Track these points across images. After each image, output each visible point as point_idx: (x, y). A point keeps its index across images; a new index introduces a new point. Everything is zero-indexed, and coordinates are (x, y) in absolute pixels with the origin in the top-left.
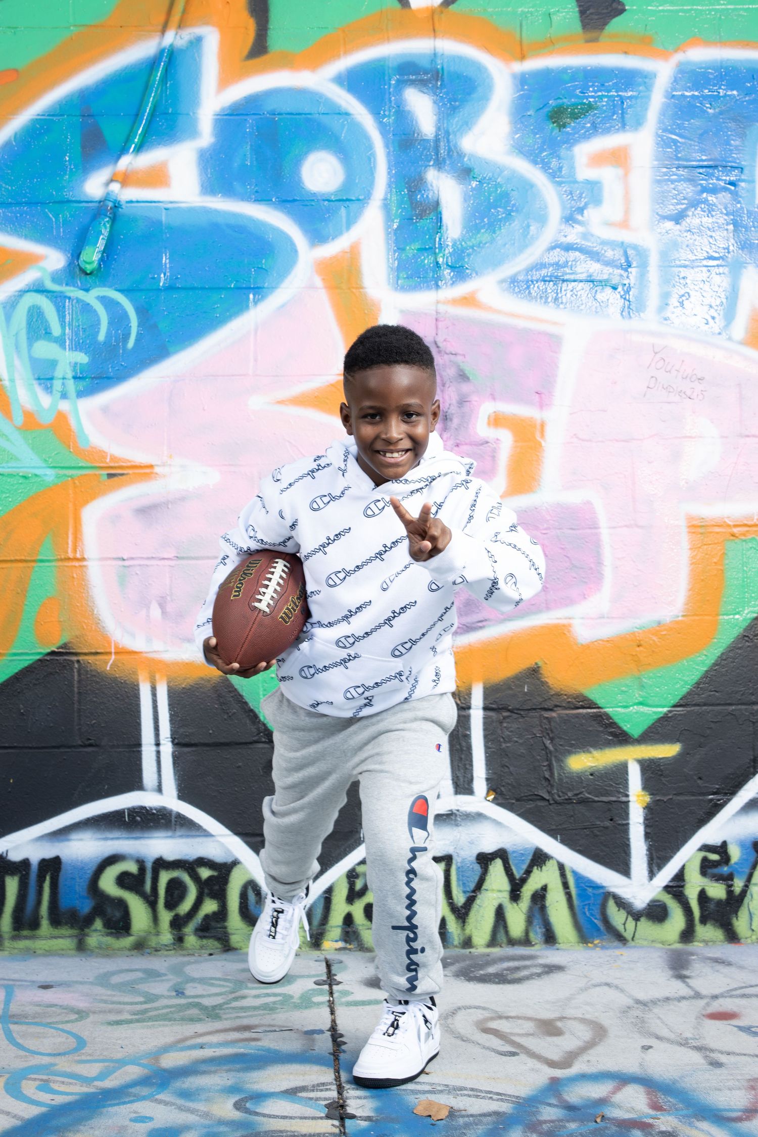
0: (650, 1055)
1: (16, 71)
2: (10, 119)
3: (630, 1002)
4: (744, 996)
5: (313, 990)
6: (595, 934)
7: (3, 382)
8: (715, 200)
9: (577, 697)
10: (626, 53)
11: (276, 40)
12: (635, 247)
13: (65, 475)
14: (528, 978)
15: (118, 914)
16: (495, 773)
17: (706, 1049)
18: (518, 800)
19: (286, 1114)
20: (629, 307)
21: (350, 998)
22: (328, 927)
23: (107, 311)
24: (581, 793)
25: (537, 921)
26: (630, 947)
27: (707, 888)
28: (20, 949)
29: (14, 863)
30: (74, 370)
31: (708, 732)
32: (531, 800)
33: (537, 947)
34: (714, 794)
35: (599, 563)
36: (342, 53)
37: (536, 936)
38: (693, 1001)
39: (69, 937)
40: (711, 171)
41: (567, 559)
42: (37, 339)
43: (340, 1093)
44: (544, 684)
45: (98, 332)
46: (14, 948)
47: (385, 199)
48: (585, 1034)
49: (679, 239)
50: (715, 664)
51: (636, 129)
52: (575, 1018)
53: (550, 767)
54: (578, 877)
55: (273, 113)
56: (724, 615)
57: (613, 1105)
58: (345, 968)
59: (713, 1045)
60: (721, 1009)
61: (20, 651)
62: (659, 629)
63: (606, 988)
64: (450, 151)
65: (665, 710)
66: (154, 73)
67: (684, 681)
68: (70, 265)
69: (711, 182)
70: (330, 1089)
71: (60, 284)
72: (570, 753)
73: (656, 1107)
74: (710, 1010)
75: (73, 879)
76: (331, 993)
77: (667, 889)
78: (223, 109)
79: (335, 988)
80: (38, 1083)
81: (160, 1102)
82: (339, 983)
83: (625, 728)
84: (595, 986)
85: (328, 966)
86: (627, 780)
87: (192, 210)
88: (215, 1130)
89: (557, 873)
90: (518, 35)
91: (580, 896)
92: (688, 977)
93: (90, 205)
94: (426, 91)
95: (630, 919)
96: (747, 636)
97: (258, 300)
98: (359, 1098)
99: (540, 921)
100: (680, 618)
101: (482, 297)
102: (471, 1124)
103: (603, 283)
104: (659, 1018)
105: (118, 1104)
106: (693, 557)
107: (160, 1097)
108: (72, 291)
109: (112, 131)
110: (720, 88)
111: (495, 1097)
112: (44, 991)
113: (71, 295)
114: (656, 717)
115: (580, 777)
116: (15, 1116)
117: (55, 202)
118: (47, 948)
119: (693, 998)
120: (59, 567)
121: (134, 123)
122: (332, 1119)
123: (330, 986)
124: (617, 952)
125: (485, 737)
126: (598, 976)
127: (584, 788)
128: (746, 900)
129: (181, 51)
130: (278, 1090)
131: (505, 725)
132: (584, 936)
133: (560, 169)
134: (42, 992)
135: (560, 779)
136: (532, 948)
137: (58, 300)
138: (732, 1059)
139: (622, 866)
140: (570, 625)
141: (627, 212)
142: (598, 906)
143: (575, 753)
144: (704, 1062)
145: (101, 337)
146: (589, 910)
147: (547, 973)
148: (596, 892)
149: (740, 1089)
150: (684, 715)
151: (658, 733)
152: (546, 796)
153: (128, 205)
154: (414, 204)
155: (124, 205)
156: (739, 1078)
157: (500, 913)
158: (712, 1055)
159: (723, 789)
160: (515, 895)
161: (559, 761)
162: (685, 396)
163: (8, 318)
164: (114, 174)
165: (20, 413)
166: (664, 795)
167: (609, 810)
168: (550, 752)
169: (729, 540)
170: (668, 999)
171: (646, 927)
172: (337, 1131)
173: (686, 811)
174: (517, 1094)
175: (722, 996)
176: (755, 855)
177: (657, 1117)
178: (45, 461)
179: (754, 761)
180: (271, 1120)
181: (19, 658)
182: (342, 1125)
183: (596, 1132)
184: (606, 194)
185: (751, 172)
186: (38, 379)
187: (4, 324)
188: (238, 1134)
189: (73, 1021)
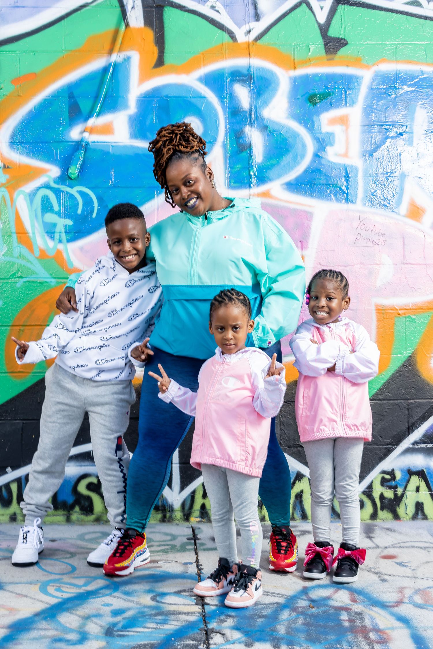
1: (35, 74)
2: (32, 98)
4: (400, 547)
5: (187, 542)
7: (29, 234)
8: (391, 143)
10: (347, 66)
11: (168, 58)
12: (351, 167)
13: (61, 282)
15: (87, 504)
17: (379, 573)
18: (288, 447)
19: (176, 603)
20: (347, 198)
21: (205, 547)
22: (193, 511)
23: (82, 199)
25: (298, 508)
27: (384, 492)
30: (65, 229)
31: (385, 413)
32: (295, 447)
33: (298, 521)
34: (388, 445)
36: (202, 65)
37: (297, 516)
38: (375, 549)
39: (62, 515)
40: (390, 127)
42: (47, 212)
45: (78, 209)
47: (224, 142)
49: (373, 163)
50: (389, 380)
51: (352, 106)
55: (167, 97)
56: (394, 354)
57: (333, 600)
58: (202, 531)
59: (383, 571)
60: (388, 554)
61: (38, 371)
64: (257, 117)
66: (106, 75)
67: (373, 388)
68: (63, 174)
71: (58, 184)
73: (354, 600)
74: (383, 554)
76: (195, 544)
77: (364, 493)
78: (141, 95)
79: (197, 541)
80: (55, 588)
81: (115, 597)
82: (199, 539)
85: (193, 530)
87: (125, 147)
88: (143, 610)
90: (293, 57)
92: (373, 537)
93: (72, 143)
94: (245, 85)
96: (406, 366)
97: (159, 193)
99: (300, 508)
101: (273, 193)
102: (264, 608)
103: (335, 186)
105: (95, 598)
106: (378, 325)
107: (116, 594)
108: (64, 188)
109: (85, 105)
110: (396, 84)
111: (276, 595)
113: (64, 190)
116: (46, 603)
117: (55, 142)
118: (51, 521)
119: (375, 548)
121: (95, 102)
122: (198, 605)
123: (195, 540)
128: (404, 499)
129: (120, 64)
130: (171, 591)
133: (313, 126)
134: (52, 543)
136: (295, 522)
137: (57, 192)
138: (392, 578)
141: (347, 149)
144: (378, 579)
145: (79, 211)
147: (303, 535)
149: (394, 592)
153: (93, 144)
154: (238, 144)
155: (91, 144)
156: (395, 587)
158: (382, 576)
159: (392, 442)
162: (375, 243)
163: (31, 201)
164: (86, 128)
165: (38, 250)
169: (397, 317)
172: (201, 611)
173: (374, 453)
174: (287, 594)
175: (389, 547)
176: (409, 476)
177: (354, 605)
178: (51, 274)
179: (409, 428)
180: (169, 606)
181: (37, 374)
182: (203, 608)
183: (324, 612)
184: (337, 140)
185: (411, 128)
186: (47, 233)
187: (29, 204)
188: (154, 612)
189: (68, 558)
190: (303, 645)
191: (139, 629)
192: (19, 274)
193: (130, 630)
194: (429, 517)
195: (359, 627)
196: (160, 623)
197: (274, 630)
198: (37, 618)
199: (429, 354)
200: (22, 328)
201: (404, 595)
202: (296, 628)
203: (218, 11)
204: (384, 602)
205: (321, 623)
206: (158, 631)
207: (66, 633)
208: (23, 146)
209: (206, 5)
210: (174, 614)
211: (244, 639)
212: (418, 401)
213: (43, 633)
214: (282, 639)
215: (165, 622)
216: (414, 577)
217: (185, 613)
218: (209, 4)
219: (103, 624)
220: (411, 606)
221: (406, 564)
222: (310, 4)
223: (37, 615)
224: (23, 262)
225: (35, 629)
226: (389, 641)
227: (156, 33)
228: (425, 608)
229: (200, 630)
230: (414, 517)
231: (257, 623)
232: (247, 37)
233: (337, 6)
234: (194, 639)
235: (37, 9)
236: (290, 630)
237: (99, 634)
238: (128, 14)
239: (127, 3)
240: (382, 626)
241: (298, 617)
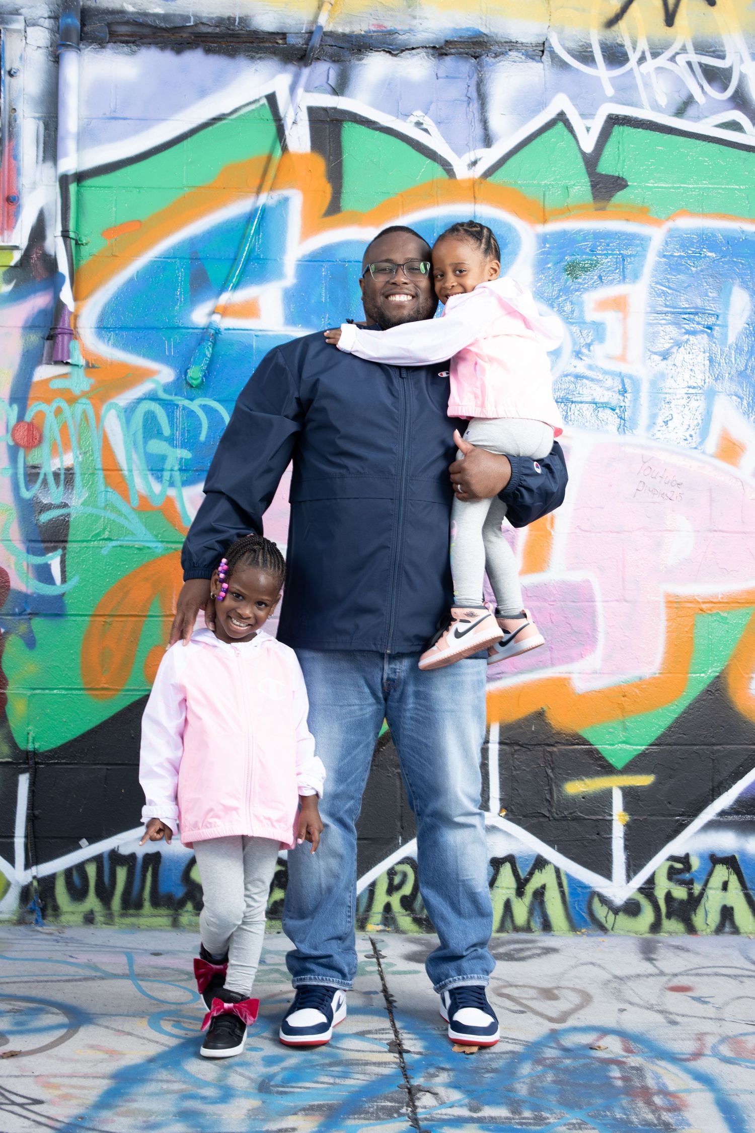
0: (625, 1015)
1: (139, 221)
2: (133, 260)
3: (609, 977)
4: (697, 975)
5: (365, 962)
6: (583, 924)
7: (124, 472)
8: (695, 340)
9: (574, 735)
10: (627, 220)
11: (348, 202)
12: (631, 377)
13: (171, 548)
14: (530, 957)
16: (506, 795)
17: (666, 1012)
18: (524, 816)
19: (359, 1049)
20: (624, 425)
21: (394, 969)
22: (371, 913)
23: (207, 417)
24: (574, 812)
25: (537, 913)
26: (610, 936)
27: (672, 891)
28: (127, 925)
29: (124, 856)
30: (180, 464)
31: (677, 766)
32: (534, 817)
33: (536, 933)
34: (680, 815)
35: (594, 629)
36: (400, 213)
37: (536, 925)
38: (658, 977)
39: (166, 916)
40: (692, 316)
41: (569, 626)
42: (151, 438)
43: (396, 1036)
44: (548, 724)
45: (200, 433)
46: (122, 924)
48: (576, 999)
49: (666, 371)
50: (684, 713)
51: (634, 282)
52: (568, 988)
53: (551, 792)
54: (570, 878)
55: (344, 261)
56: (692, 673)
57: (597, 1049)
58: (387, 946)
59: (671, 1010)
60: (679, 984)
61: (132, 688)
62: (641, 684)
63: (591, 966)
65: (643, 748)
66: (250, 227)
67: (658, 725)
68: (178, 379)
69: (693, 326)
70: (389, 1033)
71: (171, 394)
72: (567, 780)
73: (628, 1050)
74: (671, 984)
75: (170, 870)
76: (379, 965)
77: (641, 890)
78: (304, 256)
79: (381, 960)
80: (172, 1022)
82: (384, 957)
83: (611, 762)
84: (582, 964)
85: (373, 944)
86: (611, 803)
87: (276, 337)
88: (310, 1057)
89: (554, 875)
90: (542, 203)
91: (571, 894)
92: (655, 960)
93: (195, 331)
95: (611, 913)
96: (710, 691)
98: (411, 1039)
99: (539, 913)
100: (657, 675)
102: (494, 1059)
103: (605, 405)
104: (632, 989)
106: (669, 627)
108: (179, 400)
109: (215, 272)
110: (702, 250)
111: (510, 1041)
112: (156, 957)
113: (179, 403)
114: (636, 753)
115: (574, 800)
116: (162, 1044)
117: (167, 328)
118: (148, 924)
119: (658, 975)
120: (164, 621)
121: (232, 267)
122: (393, 1052)
123: (378, 959)
124: (600, 939)
125: (500, 765)
126: (585, 957)
127: (577, 808)
128: (703, 901)
129: (272, 209)
130: (350, 1032)
131: (516, 756)
132: (574, 926)
133: (573, 312)
134: (154, 958)
135: (559, 801)
136: (533, 934)
137: (169, 407)
138: (686, 1019)
139: (606, 871)
140: (570, 679)
141: (625, 348)
142: (586, 903)
143: (571, 780)
144: (664, 1021)
145: (203, 437)
146: (578, 905)
147: (545, 954)
148: (584, 891)
149: (690, 1040)
150: (659, 752)
151: (637, 766)
152: (547, 814)
153: (226, 332)
155: (223, 332)
156: (690, 1032)
157: (508, 906)
158: (671, 1016)
159: (688, 812)
160: (520, 892)
161: (558, 786)
162: (667, 498)
163: (128, 421)
164: (216, 307)
165: (136, 497)
166: (641, 815)
167: (597, 826)
168: (551, 778)
169: (698, 614)
170: (638, 976)
171: (623, 920)
172: (398, 1061)
173: (657, 828)
174: (526, 1040)
175: (681, 974)
176: (711, 865)
177: (629, 1057)
178: (156, 536)
179: (713, 790)
180: (349, 1052)
181: (131, 693)
182: (401, 1057)
183: (584, 1065)
184: (608, 333)
185: (725, 320)
186: (152, 470)
187: (125, 425)
188: (327, 1061)
189: (185, 980)
190: (555, 1111)
191: (308, 1085)
192: (106, 535)
193: (294, 1085)
194: (742, 931)
195: (638, 1087)
196: (339, 1077)
197: (511, 1090)
198: (152, 1066)
199: (747, 674)
200: (109, 620)
201: (704, 1044)
202: (543, 1088)
203: (426, 130)
204: (674, 1054)
205: (581, 1082)
206: (336, 1087)
207: (200, 1087)
208: (116, 335)
209: (408, 121)
210: (358, 1064)
211: (466, 1101)
212: (728, 747)
213: (165, 1086)
214: (523, 1102)
215: (345, 1075)
216: (720, 1019)
217: (374, 1064)
218: (413, 119)
219: (253, 1076)
220: (715, 1061)
221: (707, 1000)
222: (570, 123)
223: (152, 1060)
224: (113, 516)
225: (152, 1080)
226: (684, 1108)
227: (329, 162)
228: (737, 1064)
229: (400, 1087)
230: (719, 930)
231: (484, 1079)
232: (471, 171)
233: (612, 127)
234: (392, 1100)
235: (146, 122)
236: (534, 1090)
237: (248, 1090)
238: (287, 133)
239: (285, 116)
240: (672, 1087)
241: (546, 1073)
